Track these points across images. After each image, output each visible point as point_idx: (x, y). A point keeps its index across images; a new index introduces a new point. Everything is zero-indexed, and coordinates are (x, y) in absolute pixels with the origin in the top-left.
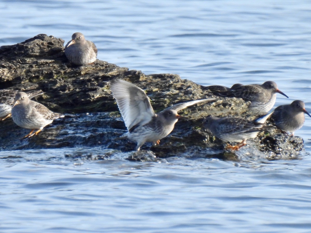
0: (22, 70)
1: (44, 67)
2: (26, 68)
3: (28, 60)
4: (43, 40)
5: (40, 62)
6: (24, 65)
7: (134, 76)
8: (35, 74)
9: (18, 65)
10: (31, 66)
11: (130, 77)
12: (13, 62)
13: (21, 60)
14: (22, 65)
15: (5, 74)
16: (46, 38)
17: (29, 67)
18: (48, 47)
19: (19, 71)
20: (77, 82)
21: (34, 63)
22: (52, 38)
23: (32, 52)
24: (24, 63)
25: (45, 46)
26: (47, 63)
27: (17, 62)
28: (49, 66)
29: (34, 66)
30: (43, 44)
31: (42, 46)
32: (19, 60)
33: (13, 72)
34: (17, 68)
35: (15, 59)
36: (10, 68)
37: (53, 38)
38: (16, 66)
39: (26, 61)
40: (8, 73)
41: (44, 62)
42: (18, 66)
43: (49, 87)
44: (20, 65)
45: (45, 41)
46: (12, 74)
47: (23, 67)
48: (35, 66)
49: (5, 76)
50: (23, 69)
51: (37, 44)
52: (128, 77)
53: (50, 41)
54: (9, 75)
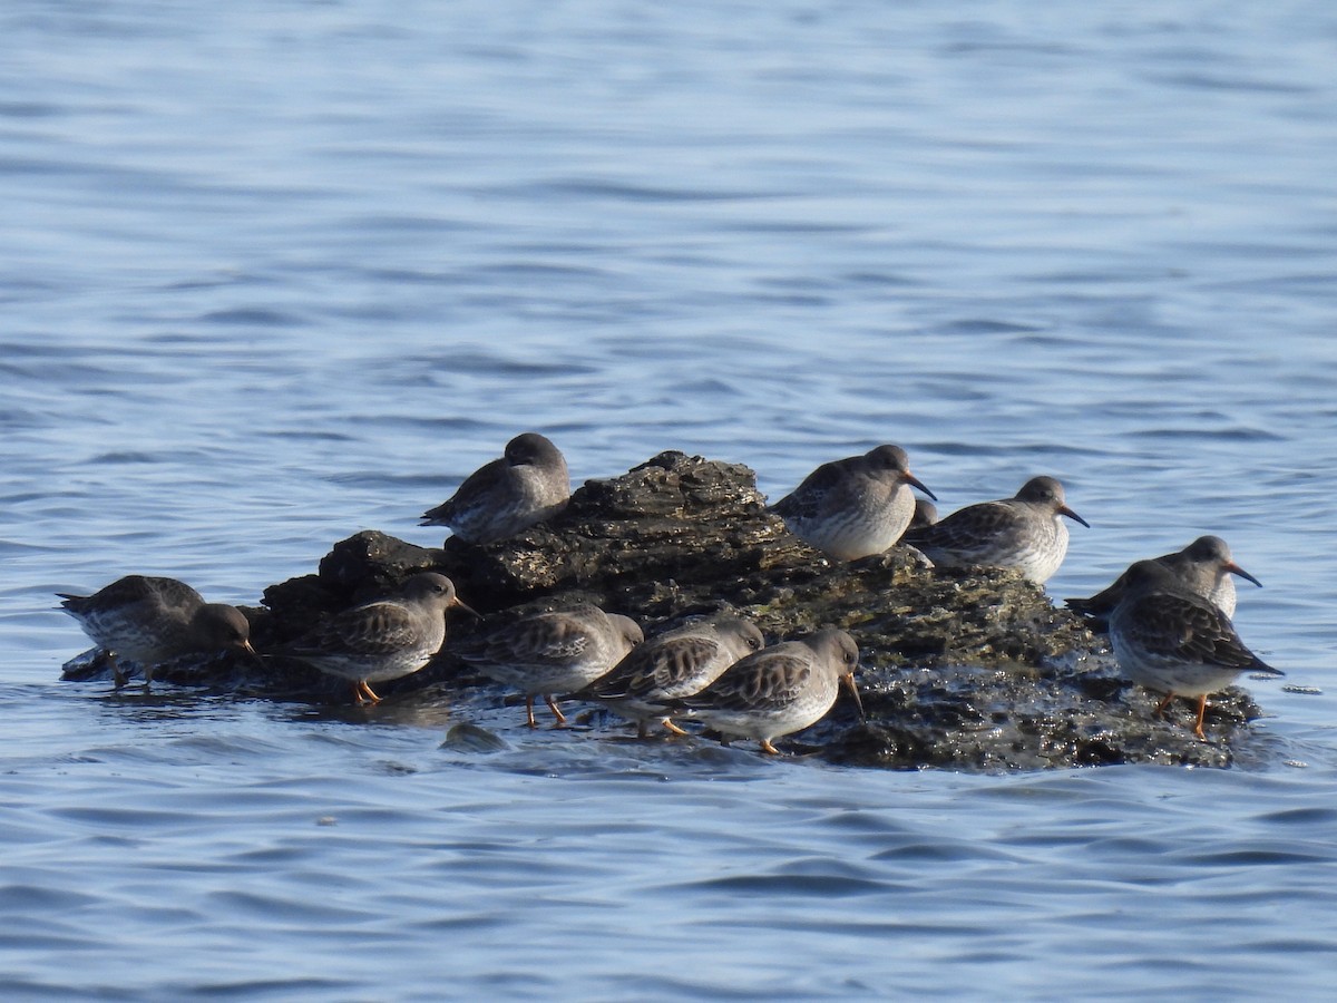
0: (588, 557)
1: (656, 547)
2: (600, 551)
3: (611, 527)
4: (667, 469)
5: (646, 531)
6: (596, 542)
7: (876, 572)
8: (620, 568)
9: (578, 541)
10: (617, 546)
11: (862, 575)
12: (566, 533)
13: (590, 528)
14: (591, 541)
15: (532, 566)
16: (680, 464)
17: (611, 547)
18: (683, 489)
19: (576, 561)
20: (726, 589)
21: (626, 536)
22: (700, 462)
23: (626, 502)
24: (599, 533)
25: (670, 486)
26: (666, 536)
27: (579, 533)
28: (674, 544)
29: (626, 544)
30: (662, 480)
31: (659, 487)
32: (587, 527)
33: (559, 561)
34: (573, 551)
35: (573, 525)
36: (550, 551)
37: (703, 463)
38: (569, 543)
39: (604, 529)
40: (544, 564)
41: (657, 533)
42: (577, 544)
43: (631, 604)
44: (583, 539)
45: (675, 471)
46: (555, 568)
47: (593, 549)
48: (629, 543)
49: (532, 574)
50: (591, 553)
51: (646, 481)
52: (857, 574)
53: (688, 472)
54: (543, 570)
